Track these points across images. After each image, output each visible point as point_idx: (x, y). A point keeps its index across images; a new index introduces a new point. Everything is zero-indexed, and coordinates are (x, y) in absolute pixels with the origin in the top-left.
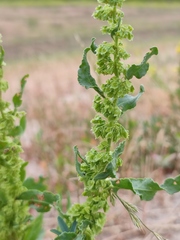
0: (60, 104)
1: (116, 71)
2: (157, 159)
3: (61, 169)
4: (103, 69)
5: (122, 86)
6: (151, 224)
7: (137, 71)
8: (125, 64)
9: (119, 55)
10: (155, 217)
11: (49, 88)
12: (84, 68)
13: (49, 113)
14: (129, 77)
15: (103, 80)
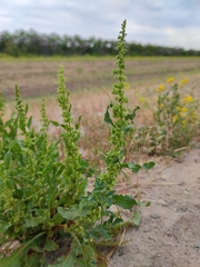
0: (95, 117)
1: (121, 117)
2: (145, 149)
3: (96, 153)
4: (115, 115)
5: (123, 123)
6: (141, 182)
7: (130, 117)
8: (125, 113)
9: (122, 110)
10: (144, 178)
11: (89, 107)
12: (107, 115)
13: (89, 122)
14: (126, 119)
15: (115, 120)
